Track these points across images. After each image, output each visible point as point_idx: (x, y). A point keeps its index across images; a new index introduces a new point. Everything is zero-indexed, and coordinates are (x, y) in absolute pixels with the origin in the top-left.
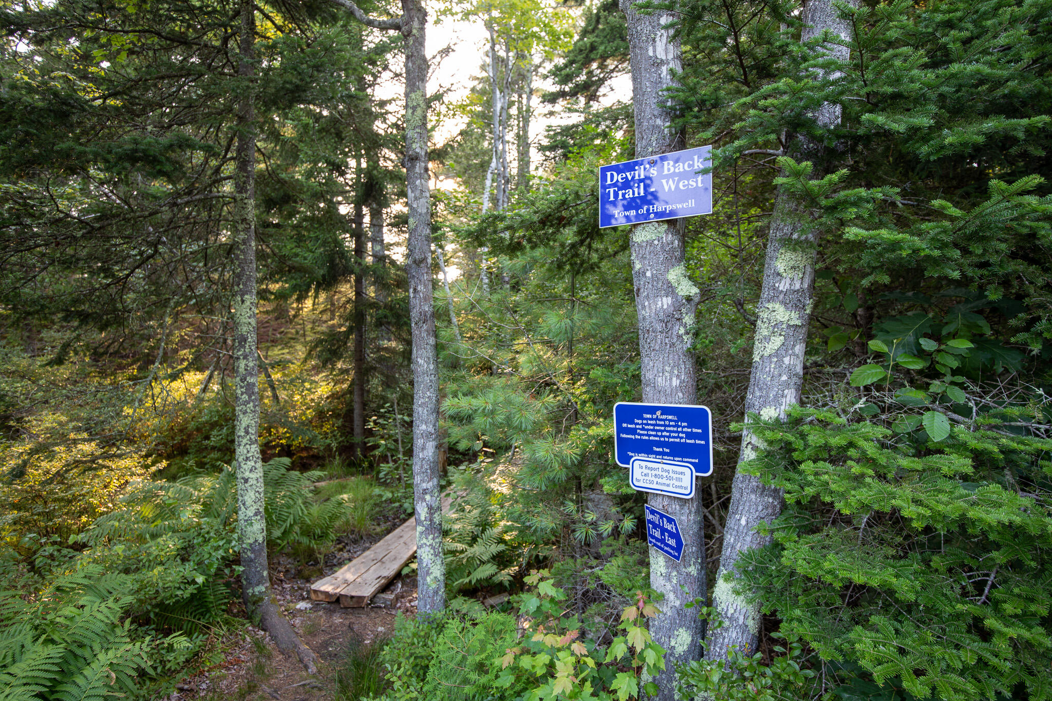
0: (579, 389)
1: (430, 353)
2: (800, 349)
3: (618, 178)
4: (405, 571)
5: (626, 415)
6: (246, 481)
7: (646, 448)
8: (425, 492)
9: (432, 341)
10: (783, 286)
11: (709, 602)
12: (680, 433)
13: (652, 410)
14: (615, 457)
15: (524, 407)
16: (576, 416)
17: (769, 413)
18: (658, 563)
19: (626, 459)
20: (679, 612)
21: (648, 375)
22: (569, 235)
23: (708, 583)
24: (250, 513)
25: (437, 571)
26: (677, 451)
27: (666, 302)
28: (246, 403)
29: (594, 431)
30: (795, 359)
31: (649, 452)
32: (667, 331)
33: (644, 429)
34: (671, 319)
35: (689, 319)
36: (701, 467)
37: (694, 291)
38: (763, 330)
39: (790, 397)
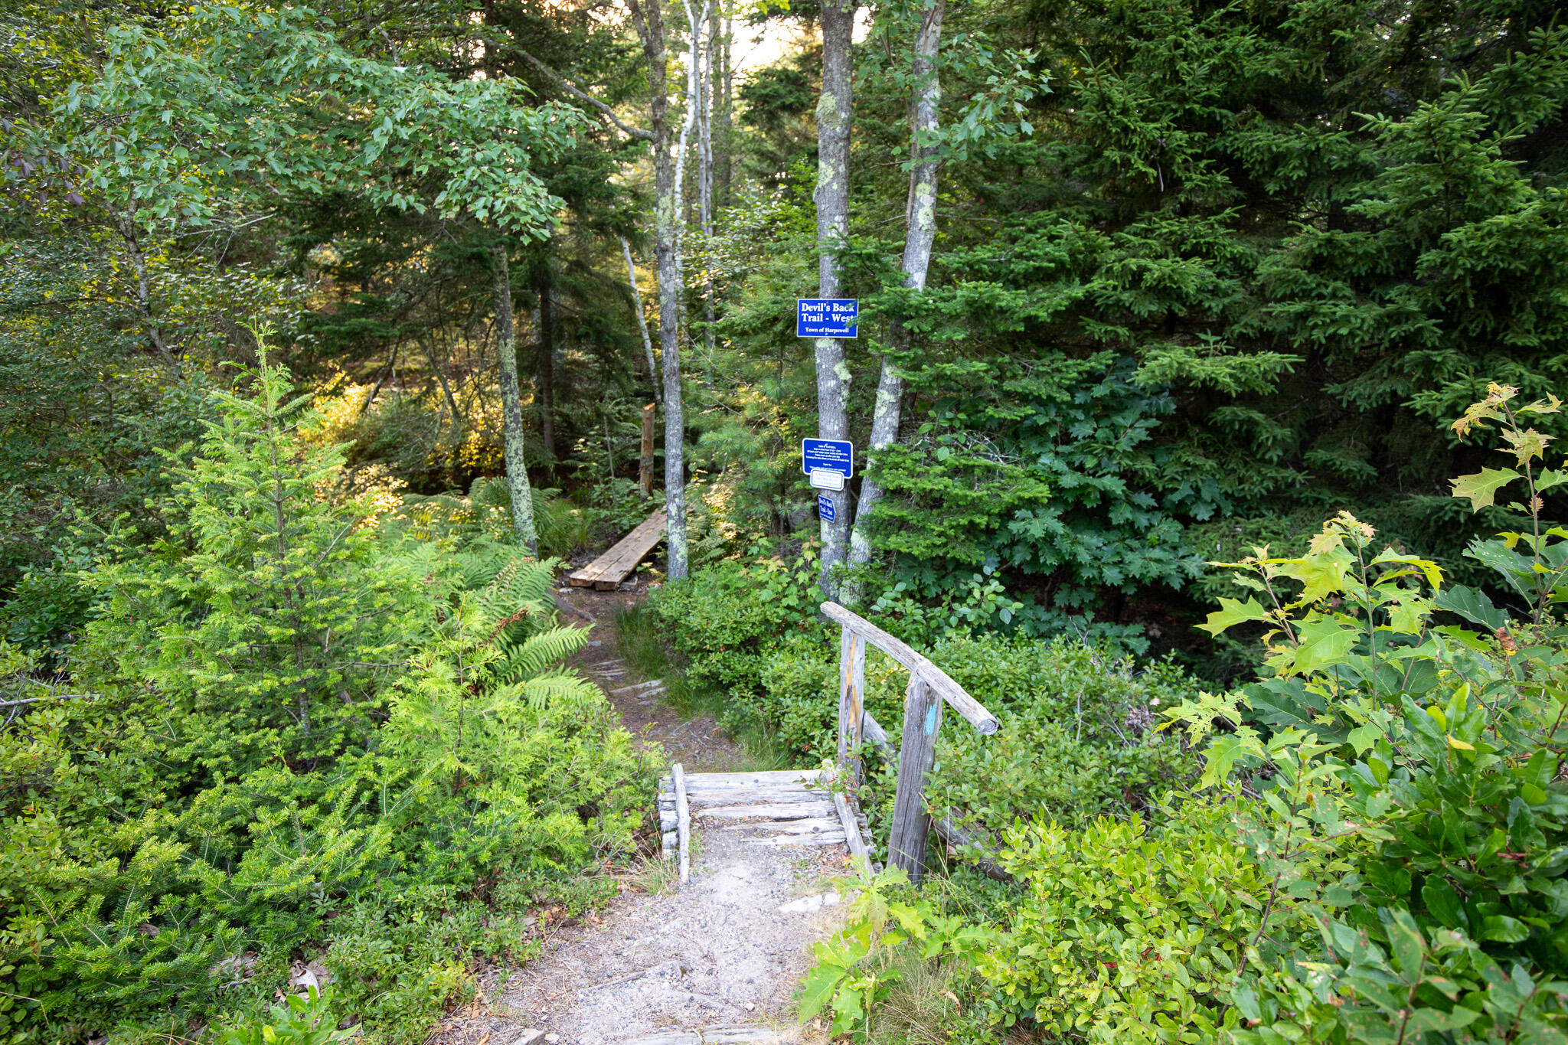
0: (784, 427)
1: (678, 397)
2: (896, 414)
3: (809, 308)
4: (639, 569)
5: (810, 445)
6: (520, 492)
7: (819, 463)
8: (675, 496)
9: (679, 389)
10: (888, 382)
11: (848, 541)
12: (837, 456)
13: (823, 443)
14: (803, 469)
15: (749, 440)
16: (782, 445)
17: (878, 446)
18: (825, 526)
19: (808, 470)
20: (835, 551)
21: (822, 424)
22: (779, 327)
23: (849, 530)
24: (525, 516)
25: (683, 551)
26: (836, 465)
27: (832, 383)
28: (514, 430)
29: (792, 454)
30: (893, 419)
31: (821, 466)
32: (833, 399)
33: (819, 453)
34: (835, 393)
35: (845, 393)
36: (847, 474)
37: (849, 376)
38: (878, 404)
39: (890, 439)
